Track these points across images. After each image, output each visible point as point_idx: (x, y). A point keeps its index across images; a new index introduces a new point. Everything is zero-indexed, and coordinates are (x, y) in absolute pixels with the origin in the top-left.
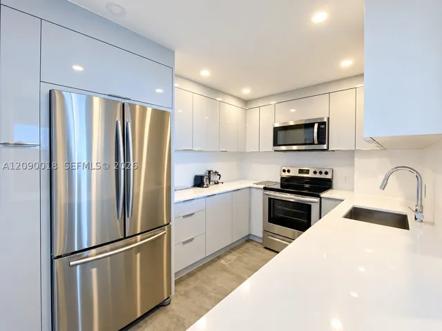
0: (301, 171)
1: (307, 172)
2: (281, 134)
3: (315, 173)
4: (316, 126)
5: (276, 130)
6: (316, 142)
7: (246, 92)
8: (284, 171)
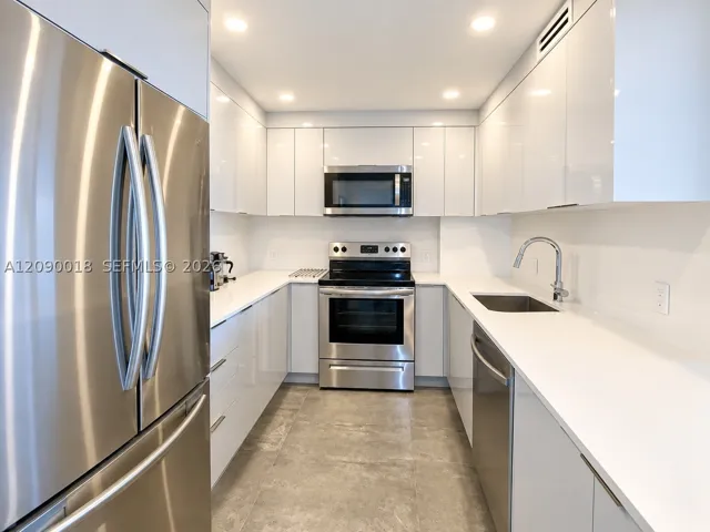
0: (364, 249)
1: (374, 249)
2: (336, 185)
3: (387, 250)
4: (398, 179)
5: (330, 179)
6: (397, 203)
7: (286, 98)
8: (336, 249)
